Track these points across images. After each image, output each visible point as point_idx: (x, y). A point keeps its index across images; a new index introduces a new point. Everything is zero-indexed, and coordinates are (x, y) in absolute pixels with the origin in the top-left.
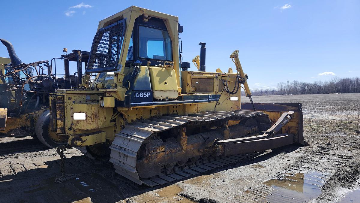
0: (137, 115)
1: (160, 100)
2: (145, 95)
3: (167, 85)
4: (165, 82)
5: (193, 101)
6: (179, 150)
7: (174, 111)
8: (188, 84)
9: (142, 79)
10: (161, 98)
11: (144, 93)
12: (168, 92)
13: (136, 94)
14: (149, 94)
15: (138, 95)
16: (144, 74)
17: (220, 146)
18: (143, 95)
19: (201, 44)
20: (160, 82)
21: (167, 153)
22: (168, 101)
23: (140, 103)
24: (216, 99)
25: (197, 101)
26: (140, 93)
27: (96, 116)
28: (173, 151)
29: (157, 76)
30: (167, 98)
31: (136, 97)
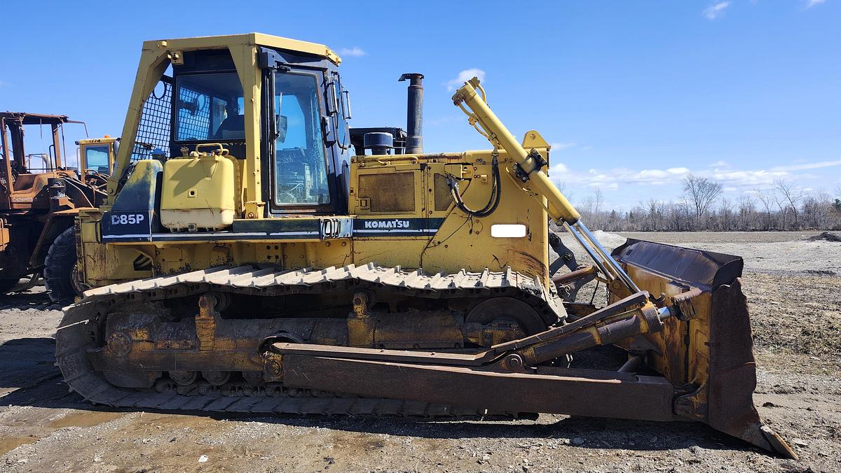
0: (181, 260)
1: (175, 231)
2: (132, 221)
3: (194, 197)
4: (191, 190)
5: (265, 234)
6: (192, 347)
7: (269, 257)
8: (352, 191)
9: (135, 186)
10: (178, 227)
11: (130, 216)
12: (194, 213)
13: (113, 217)
14: (140, 217)
15: (116, 220)
16: (141, 176)
17: (278, 357)
18: (127, 219)
19: (405, 77)
20: (177, 191)
21: (159, 346)
22: (193, 232)
23: (121, 236)
24: (421, 231)
25: (280, 234)
26: (122, 217)
27: (101, 256)
28: (176, 346)
29: (173, 179)
30: (192, 227)
31: (113, 223)
